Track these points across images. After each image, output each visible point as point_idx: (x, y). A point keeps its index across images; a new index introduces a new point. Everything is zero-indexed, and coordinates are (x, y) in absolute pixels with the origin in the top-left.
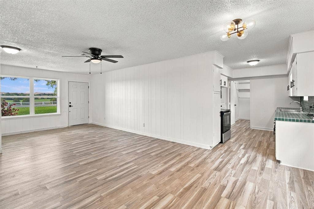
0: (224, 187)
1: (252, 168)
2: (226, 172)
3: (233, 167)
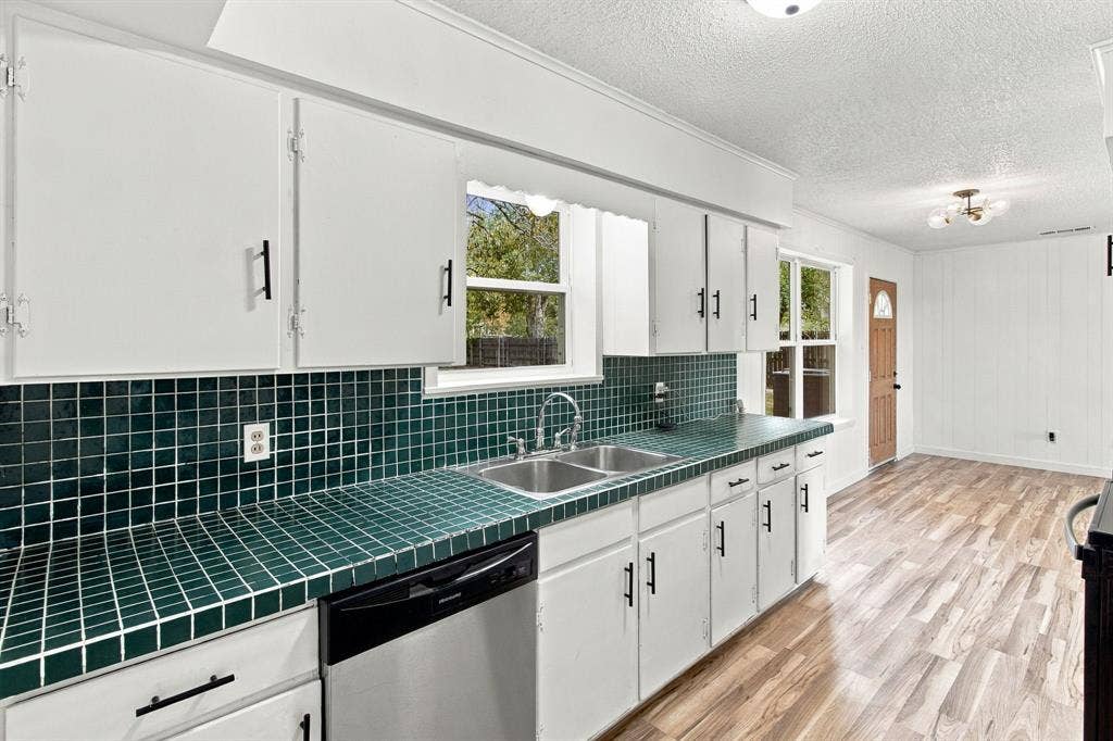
1: (919, 567)
2: (1001, 561)
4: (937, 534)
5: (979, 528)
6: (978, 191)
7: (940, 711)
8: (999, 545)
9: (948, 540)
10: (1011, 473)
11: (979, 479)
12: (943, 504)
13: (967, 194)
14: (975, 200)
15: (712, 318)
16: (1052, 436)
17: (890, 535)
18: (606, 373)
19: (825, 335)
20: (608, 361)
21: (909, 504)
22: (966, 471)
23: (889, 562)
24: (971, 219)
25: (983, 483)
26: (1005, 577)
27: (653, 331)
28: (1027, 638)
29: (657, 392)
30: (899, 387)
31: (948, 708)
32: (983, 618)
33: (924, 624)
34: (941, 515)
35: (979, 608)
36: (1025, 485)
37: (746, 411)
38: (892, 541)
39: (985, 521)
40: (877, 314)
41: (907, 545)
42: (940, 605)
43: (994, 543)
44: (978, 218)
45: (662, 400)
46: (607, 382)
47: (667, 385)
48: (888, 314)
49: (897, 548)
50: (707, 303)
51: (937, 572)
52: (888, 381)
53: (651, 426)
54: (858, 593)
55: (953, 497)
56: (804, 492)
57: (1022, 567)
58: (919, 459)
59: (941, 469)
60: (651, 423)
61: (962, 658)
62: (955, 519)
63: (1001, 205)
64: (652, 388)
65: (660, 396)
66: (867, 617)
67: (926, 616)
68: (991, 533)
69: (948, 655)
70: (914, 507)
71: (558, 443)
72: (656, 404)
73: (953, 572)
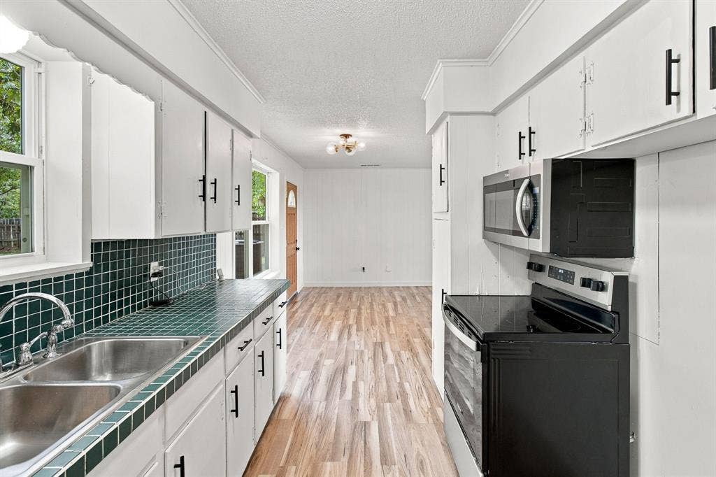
0: (358, 330)
1: (333, 361)
2: (366, 344)
3: (362, 352)
4: (334, 336)
5: (350, 327)
6: (351, 136)
7: (382, 464)
8: (362, 334)
9: (340, 338)
10: (350, 291)
11: (338, 297)
12: (328, 316)
13: (346, 136)
14: (350, 140)
15: (209, 201)
16: (364, 268)
17: (311, 344)
18: (95, 259)
19: (263, 219)
20: (96, 246)
21: (313, 321)
22: (331, 294)
23: (317, 364)
24: (346, 152)
25: (341, 299)
26: (371, 354)
27: (159, 214)
28: (395, 389)
29: (152, 271)
30: (298, 249)
31: (385, 459)
32: (373, 384)
33: (349, 401)
34: (330, 323)
35: (369, 377)
36: (357, 297)
37: (224, 278)
38: (313, 348)
39: (351, 323)
40: (289, 204)
41: (322, 348)
42: (352, 383)
43: (359, 334)
44: (350, 151)
45: (156, 279)
46: (97, 268)
47: (160, 264)
48: (294, 205)
49: (318, 352)
50: (206, 190)
51: (343, 361)
52: (293, 246)
53: (146, 306)
54: (309, 395)
55: (332, 310)
56: (279, 334)
57: (375, 344)
58: (308, 290)
59: (320, 295)
60: (145, 302)
61: (375, 417)
62: (337, 325)
63: (362, 145)
64: (147, 268)
65: (155, 275)
66: (320, 412)
67: (349, 395)
68: (356, 327)
69: (368, 419)
70: (316, 322)
71: (26, 356)
72: (151, 283)
73: (350, 358)
